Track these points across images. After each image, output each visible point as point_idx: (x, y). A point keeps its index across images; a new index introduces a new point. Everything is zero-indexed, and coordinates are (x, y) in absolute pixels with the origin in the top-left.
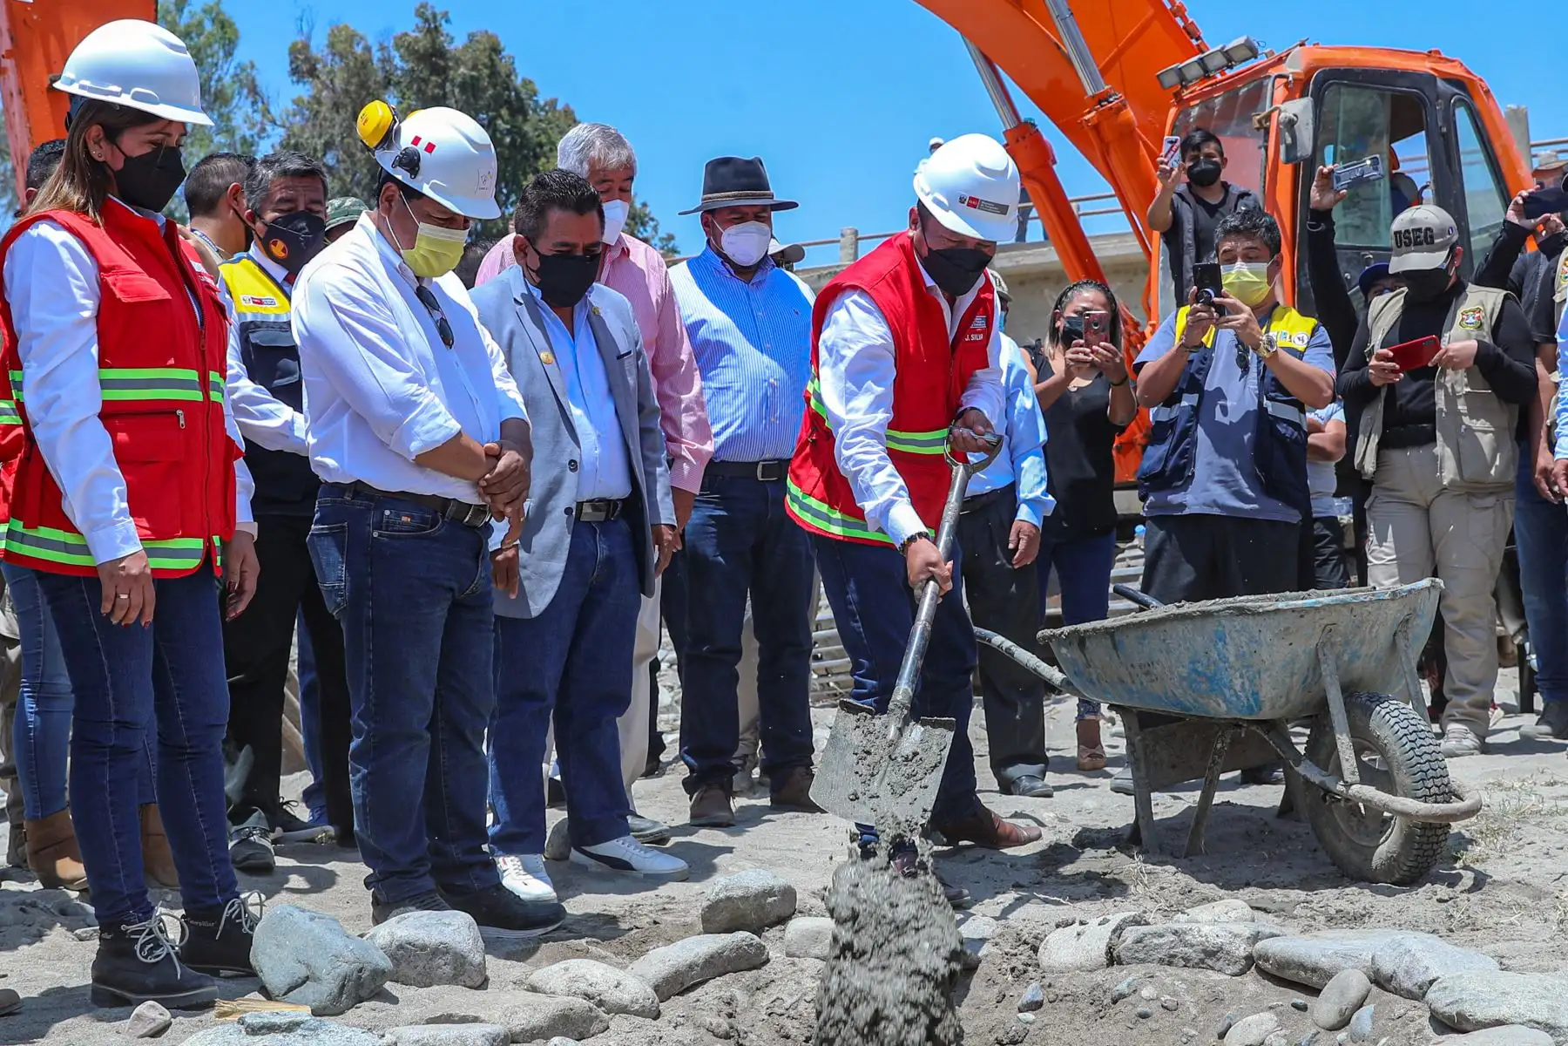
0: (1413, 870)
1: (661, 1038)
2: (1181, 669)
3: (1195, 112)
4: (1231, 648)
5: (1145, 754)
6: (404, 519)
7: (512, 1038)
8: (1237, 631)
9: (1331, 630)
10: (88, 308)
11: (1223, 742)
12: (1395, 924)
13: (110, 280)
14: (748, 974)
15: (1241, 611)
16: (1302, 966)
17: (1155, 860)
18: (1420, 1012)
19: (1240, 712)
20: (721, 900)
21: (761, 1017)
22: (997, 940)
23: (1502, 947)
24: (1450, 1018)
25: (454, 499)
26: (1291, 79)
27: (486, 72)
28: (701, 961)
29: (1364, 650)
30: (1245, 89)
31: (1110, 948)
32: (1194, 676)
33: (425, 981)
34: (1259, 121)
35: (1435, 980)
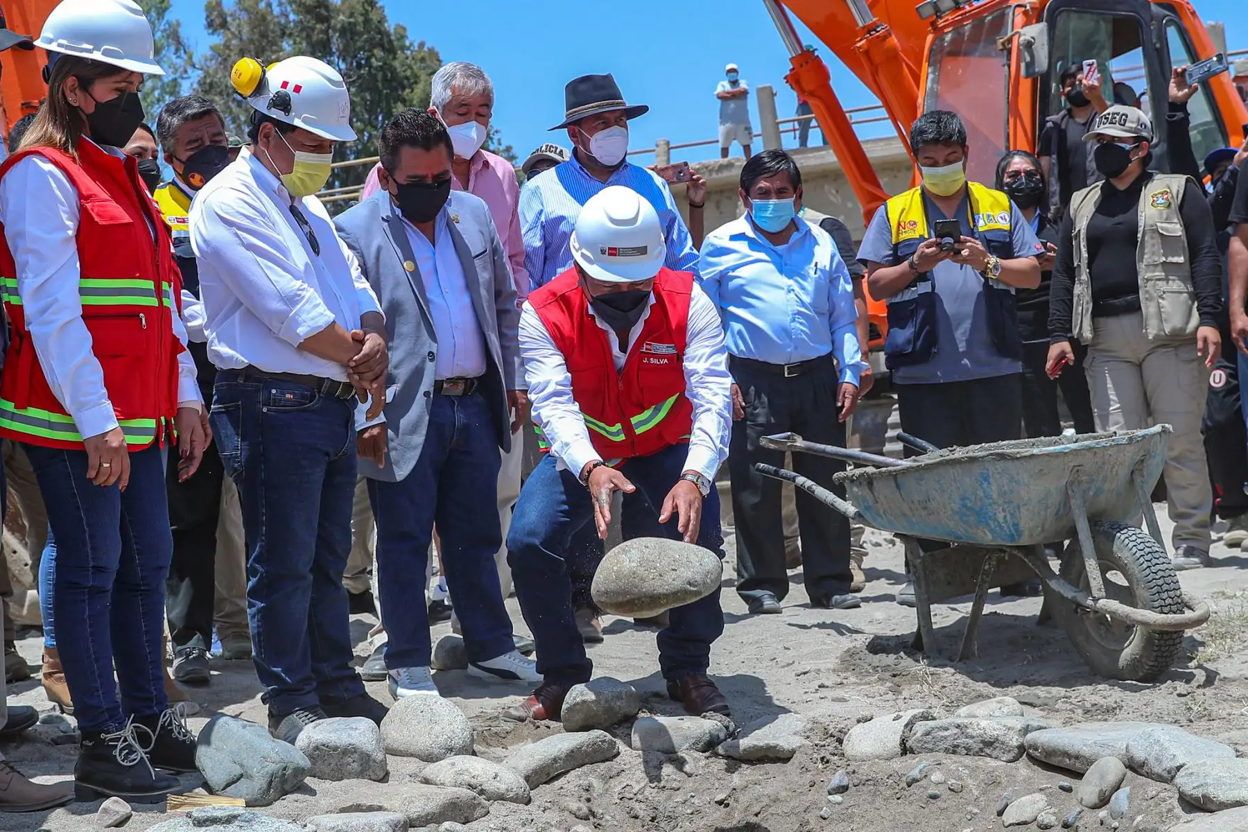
0: (1154, 668)
1: (532, 820)
2: (953, 505)
3: (948, 38)
4: (994, 488)
5: (925, 574)
6: (288, 396)
7: (411, 823)
8: (999, 473)
9: (1078, 471)
10: (71, 226)
11: (990, 564)
12: (1142, 715)
13: (88, 206)
14: (603, 766)
15: (1002, 457)
16: (1066, 754)
17: (936, 663)
18: (1170, 794)
19: (1003, 540)
20: (578, 704)
21: (614, 802)
22: (808, 734)
23: (1236, 735)
24: (1197, 799)
25: (328, 378)
26: (1028, 8)
27: (361, 19)
28: (563, 756)
29: (1107, 486)
30: (990, 18)
31: (903, 740)
32: (964, 510)
33: (338, 775)
34: (1003, 44)
35: (1181, 766)
